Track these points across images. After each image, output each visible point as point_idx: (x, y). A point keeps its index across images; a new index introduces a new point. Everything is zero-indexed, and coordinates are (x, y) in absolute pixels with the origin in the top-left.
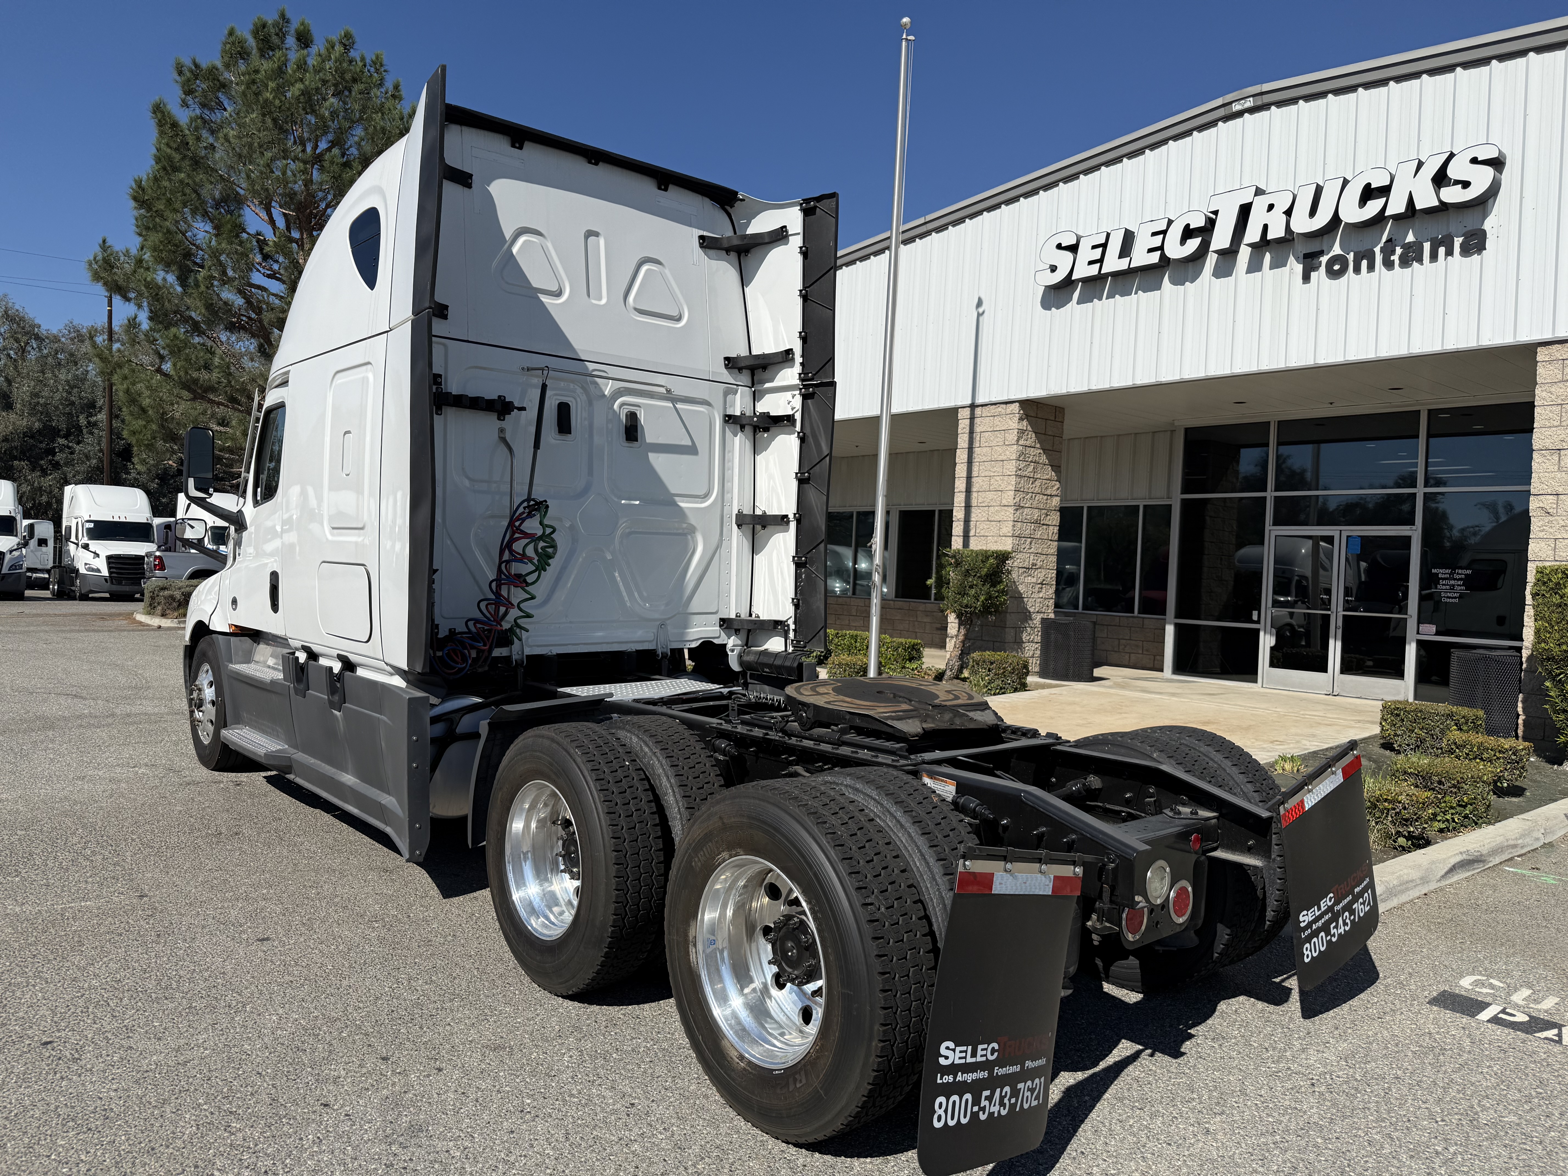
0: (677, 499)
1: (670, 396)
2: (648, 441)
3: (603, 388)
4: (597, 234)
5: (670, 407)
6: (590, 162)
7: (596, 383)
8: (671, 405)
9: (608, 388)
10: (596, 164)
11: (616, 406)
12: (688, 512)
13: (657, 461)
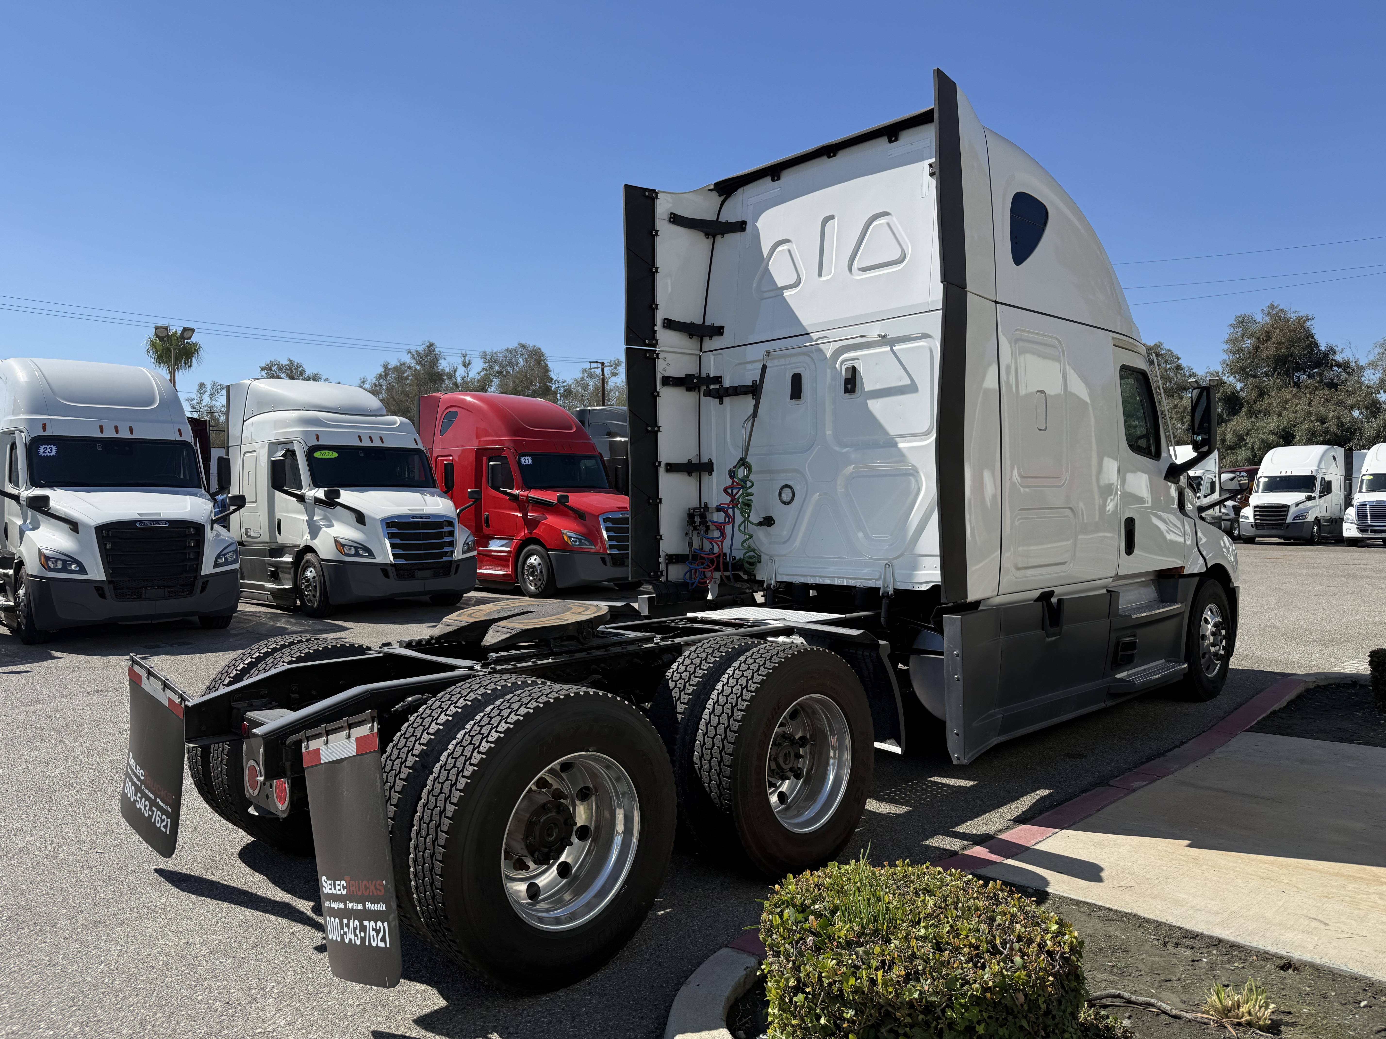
0: (898, 440)
1: (884, 340)
2: (867, 389)
3: (826, 352)
4: (832, 217)
5: (887, 352)
6: (829, 157)
7: (820, 350)
8: (889, 349)
9: (829, 350)
10: (834, 156)
11: (838, 366)
12: (905, 451)
13: (875, 406)
